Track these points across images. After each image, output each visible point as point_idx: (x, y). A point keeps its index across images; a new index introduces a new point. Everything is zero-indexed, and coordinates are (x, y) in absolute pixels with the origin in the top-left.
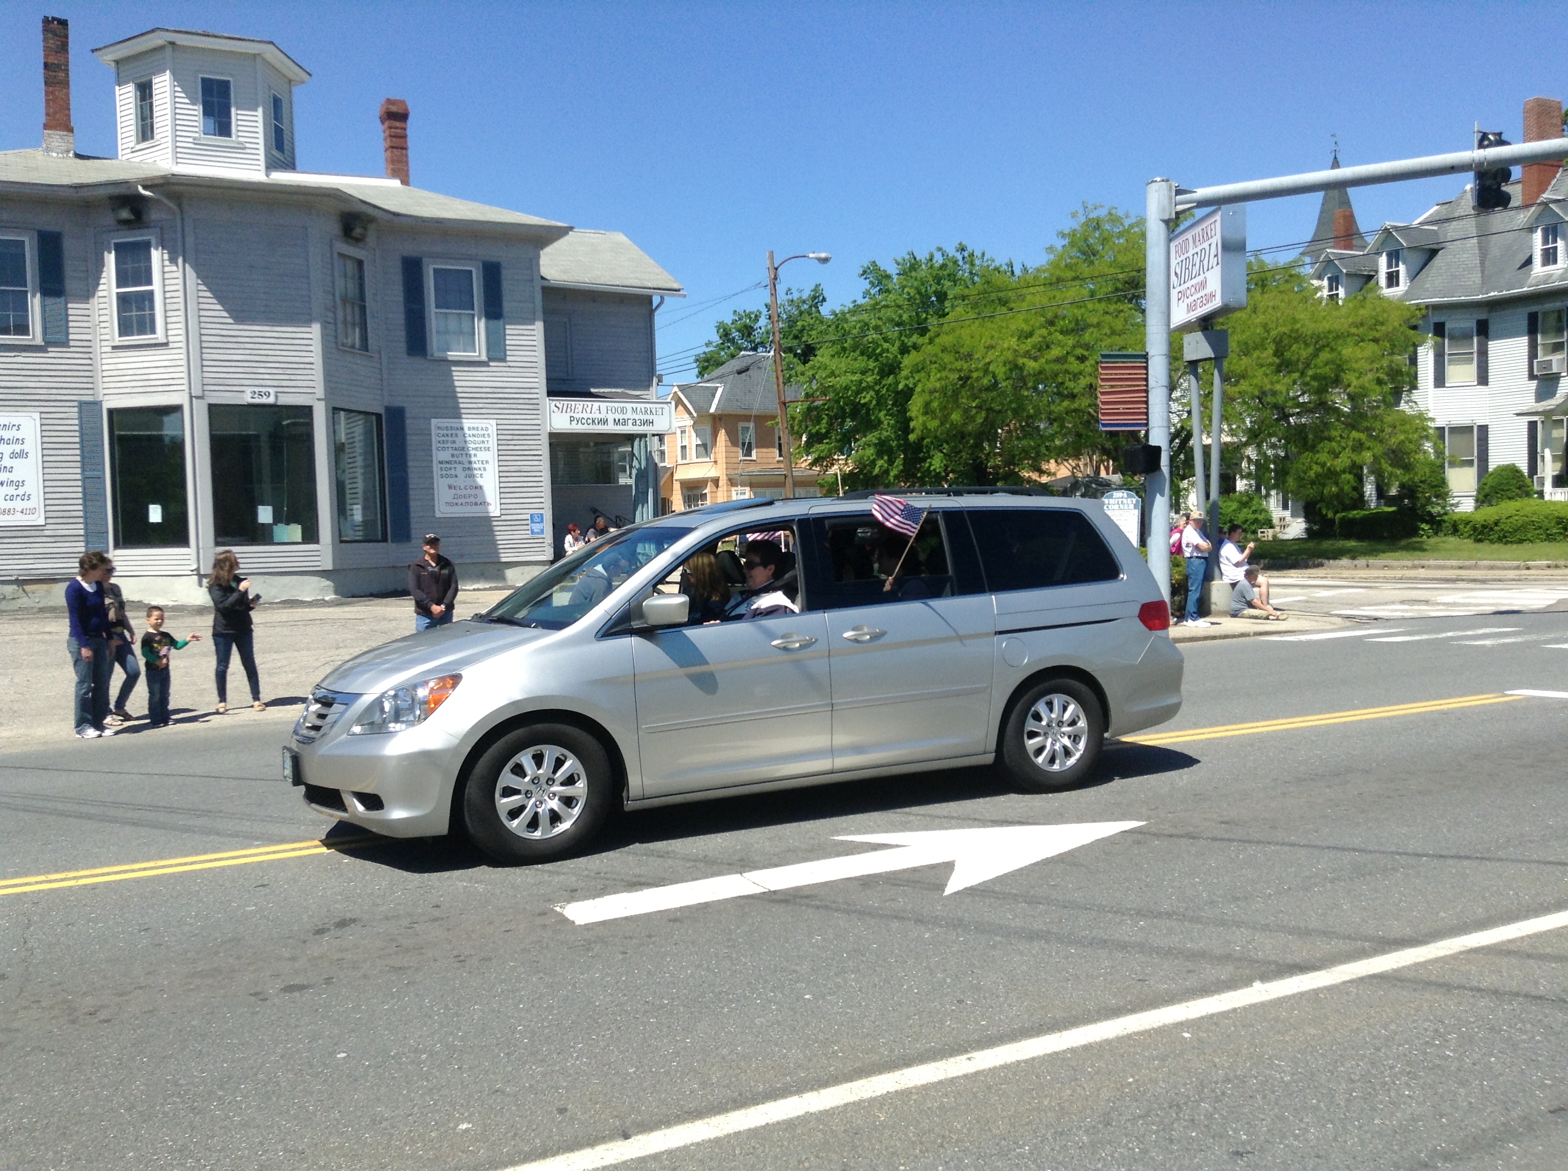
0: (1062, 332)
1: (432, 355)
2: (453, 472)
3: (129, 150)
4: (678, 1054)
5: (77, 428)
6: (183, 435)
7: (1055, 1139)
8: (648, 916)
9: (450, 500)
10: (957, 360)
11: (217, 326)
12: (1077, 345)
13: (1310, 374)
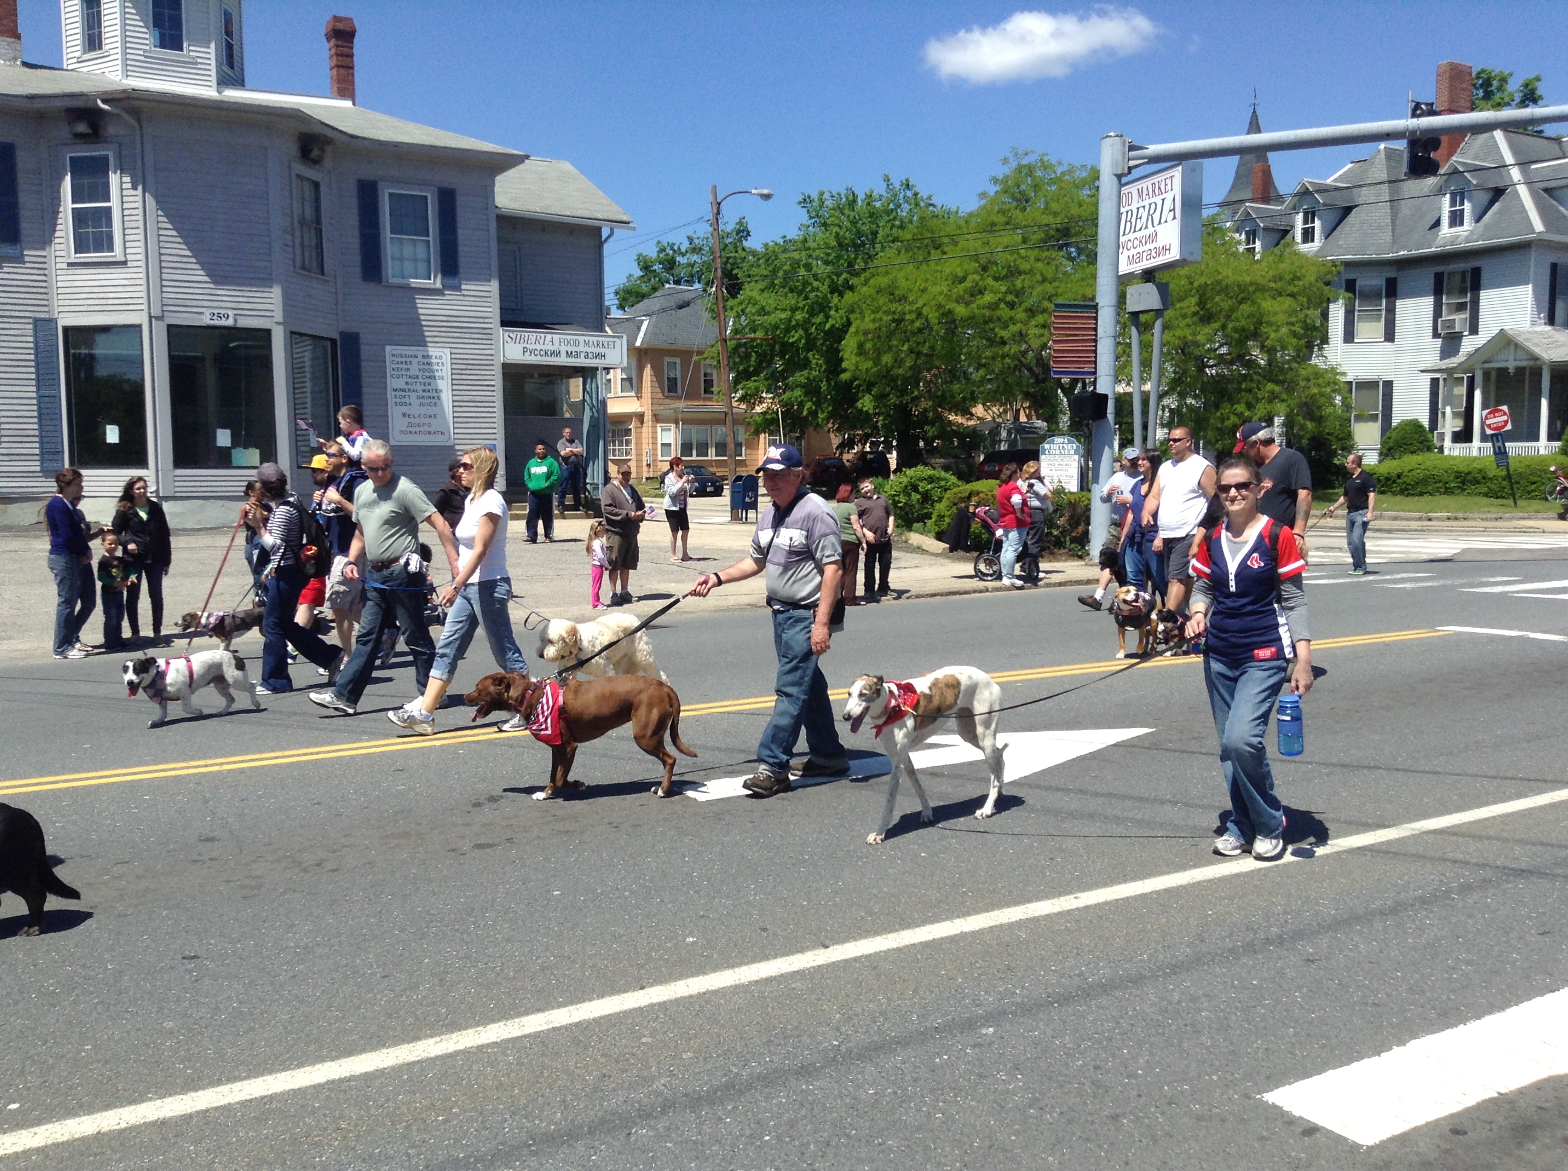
0: (996, 279)
1: (390, 281)
2: (407, 400)
3: (75, 60)
4: (836, 893)
5: (32, 345)
6: (142, 356)
9: (405, 428)
10: (891, 302)
11: (176, 246)
12: (1009, 291)
13: (1230, 326)
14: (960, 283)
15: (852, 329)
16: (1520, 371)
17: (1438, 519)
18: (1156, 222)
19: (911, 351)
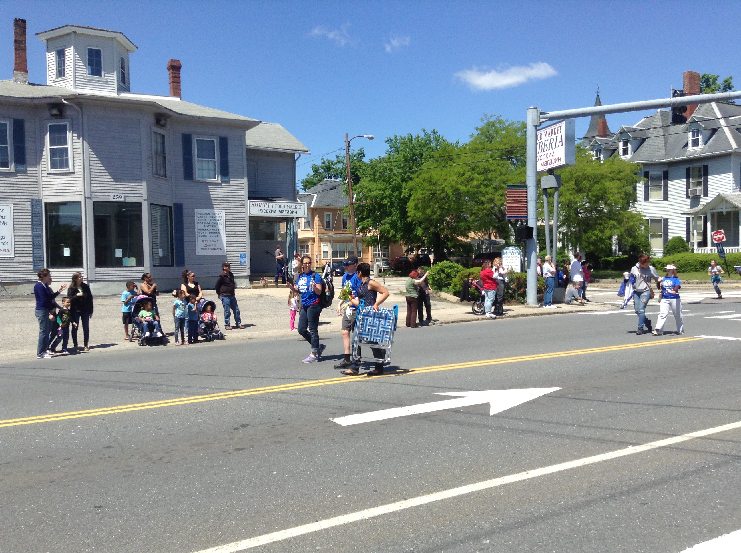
0: (479, 174)
1: (197, 180)
2: (204, 234)
3: (52, 81)
5: (30, 211)
6: (81, 215)
8: (371, 423)
9: (203, 247)
10: (430, 185)
11: (98, 165)
12: (485, 179)
13: (590, 194)
14: (462, 176)
15: (412, 198)
16: (729, 213)
17: (693, 283)
18: (554, 147)
19: (440, 207)
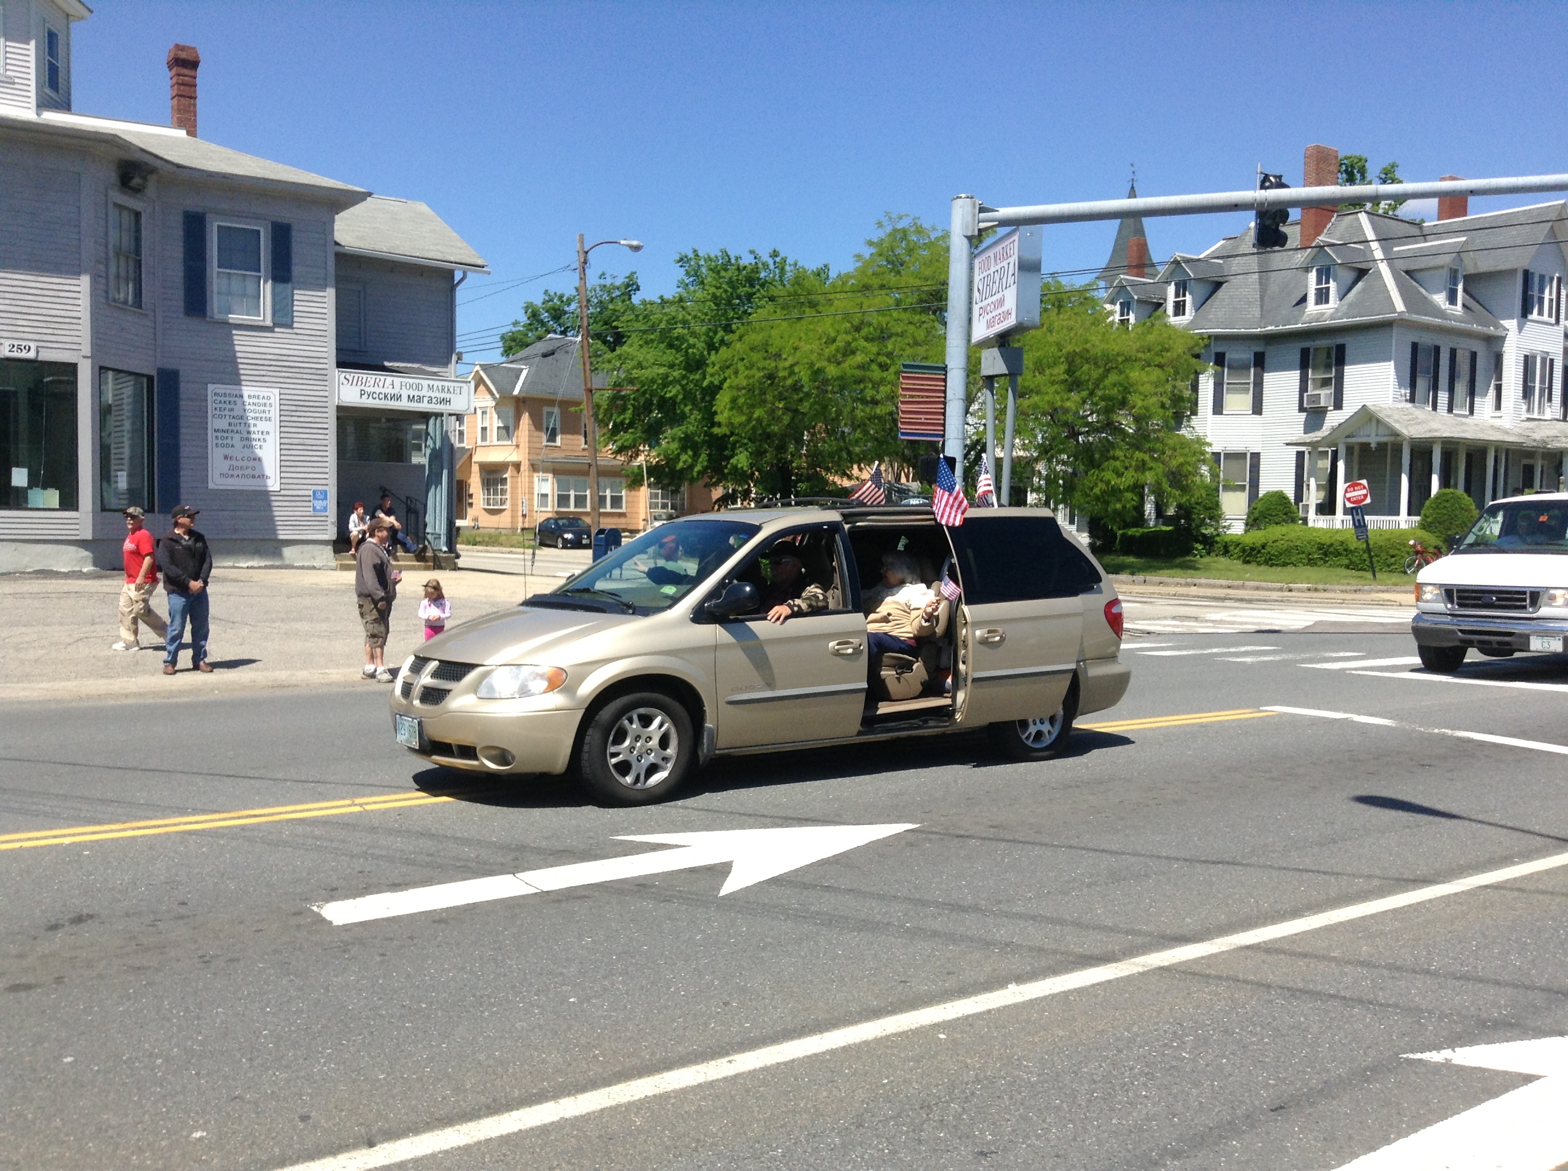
1: (212, 317)
2: (229, 441)
4: (431, 1059)
7: (807, 1141)
8: (412, 917)
9: (225, 471)
10: (765, 359)
12: (881, 353)
13: (1099, 394)
14: (832, 343)
15: (726, 385)
16: (1382, 446)
17: (1298, 590)
